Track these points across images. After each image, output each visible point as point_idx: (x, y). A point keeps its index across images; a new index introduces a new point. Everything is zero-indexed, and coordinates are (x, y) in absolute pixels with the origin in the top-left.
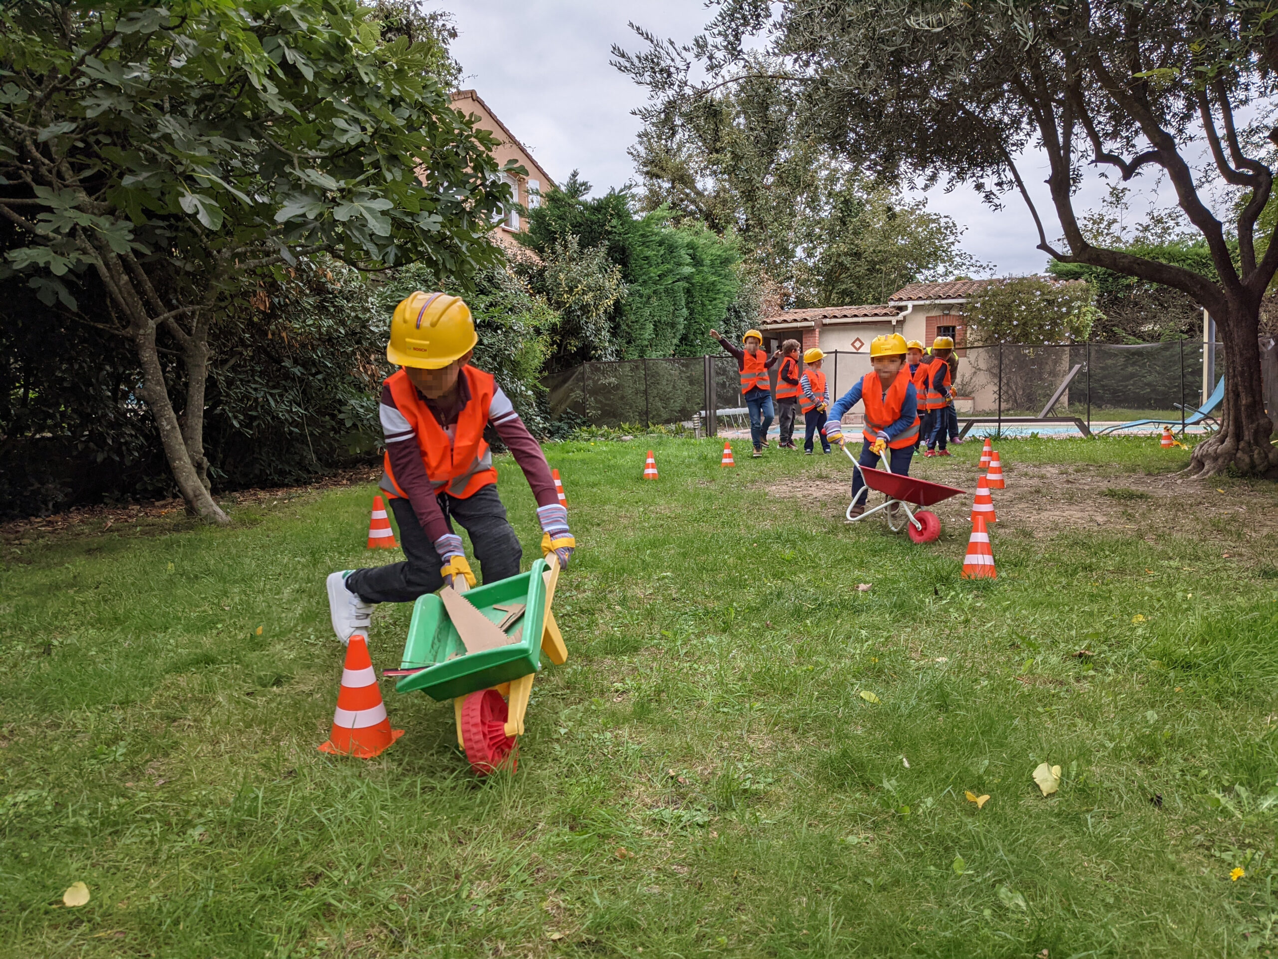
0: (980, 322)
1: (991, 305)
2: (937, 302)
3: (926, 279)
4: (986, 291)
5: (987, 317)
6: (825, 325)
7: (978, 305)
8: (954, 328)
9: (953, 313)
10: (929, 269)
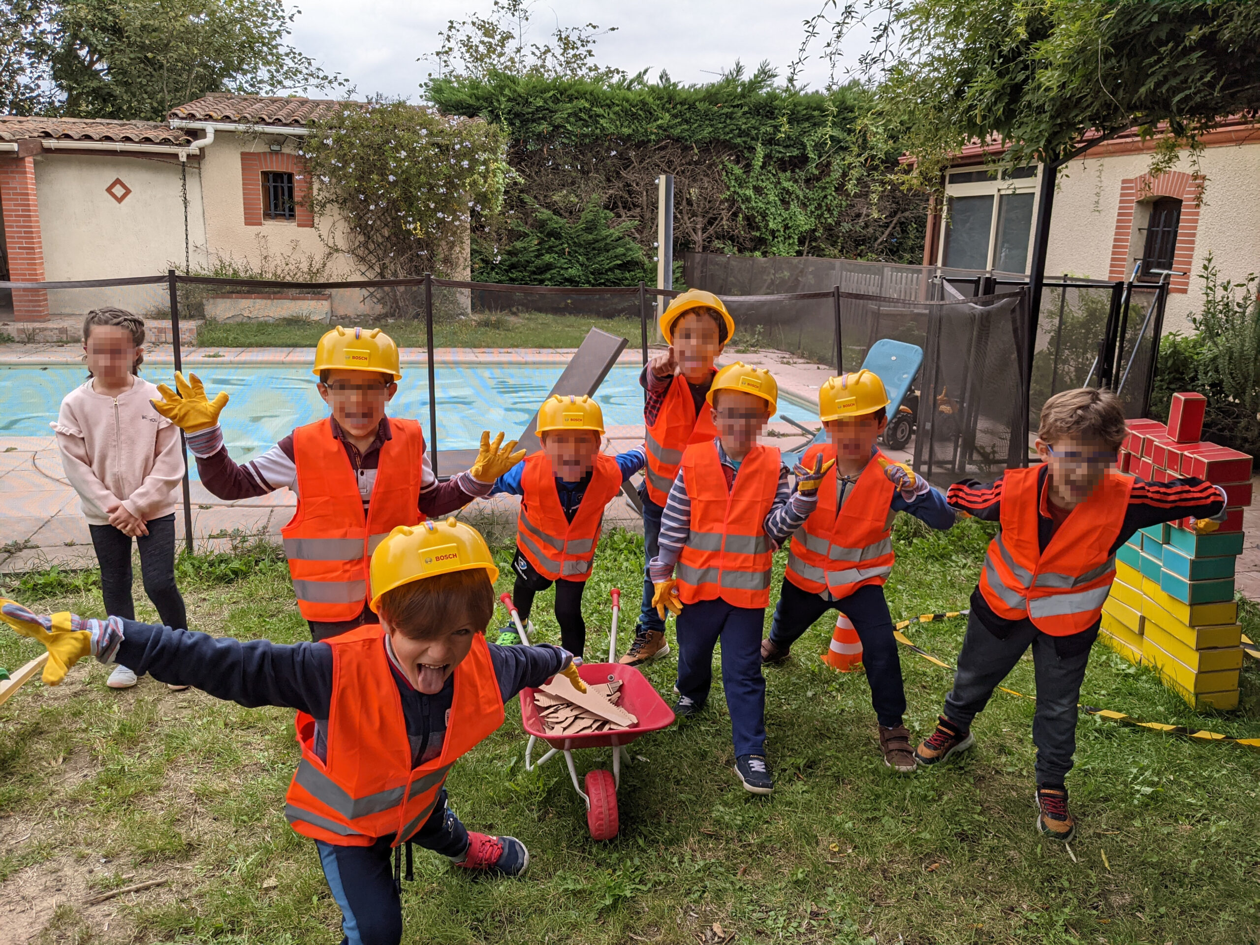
0: (333, 171)
1: (352, 144)
2: (259, 128)
3: (240, 88)
4: (342, 120)
5: (346, 164)
6: (48, 150)
7: (329, 142)
8: (290, 176)
9: (286, 150)
10: (245, 73)
